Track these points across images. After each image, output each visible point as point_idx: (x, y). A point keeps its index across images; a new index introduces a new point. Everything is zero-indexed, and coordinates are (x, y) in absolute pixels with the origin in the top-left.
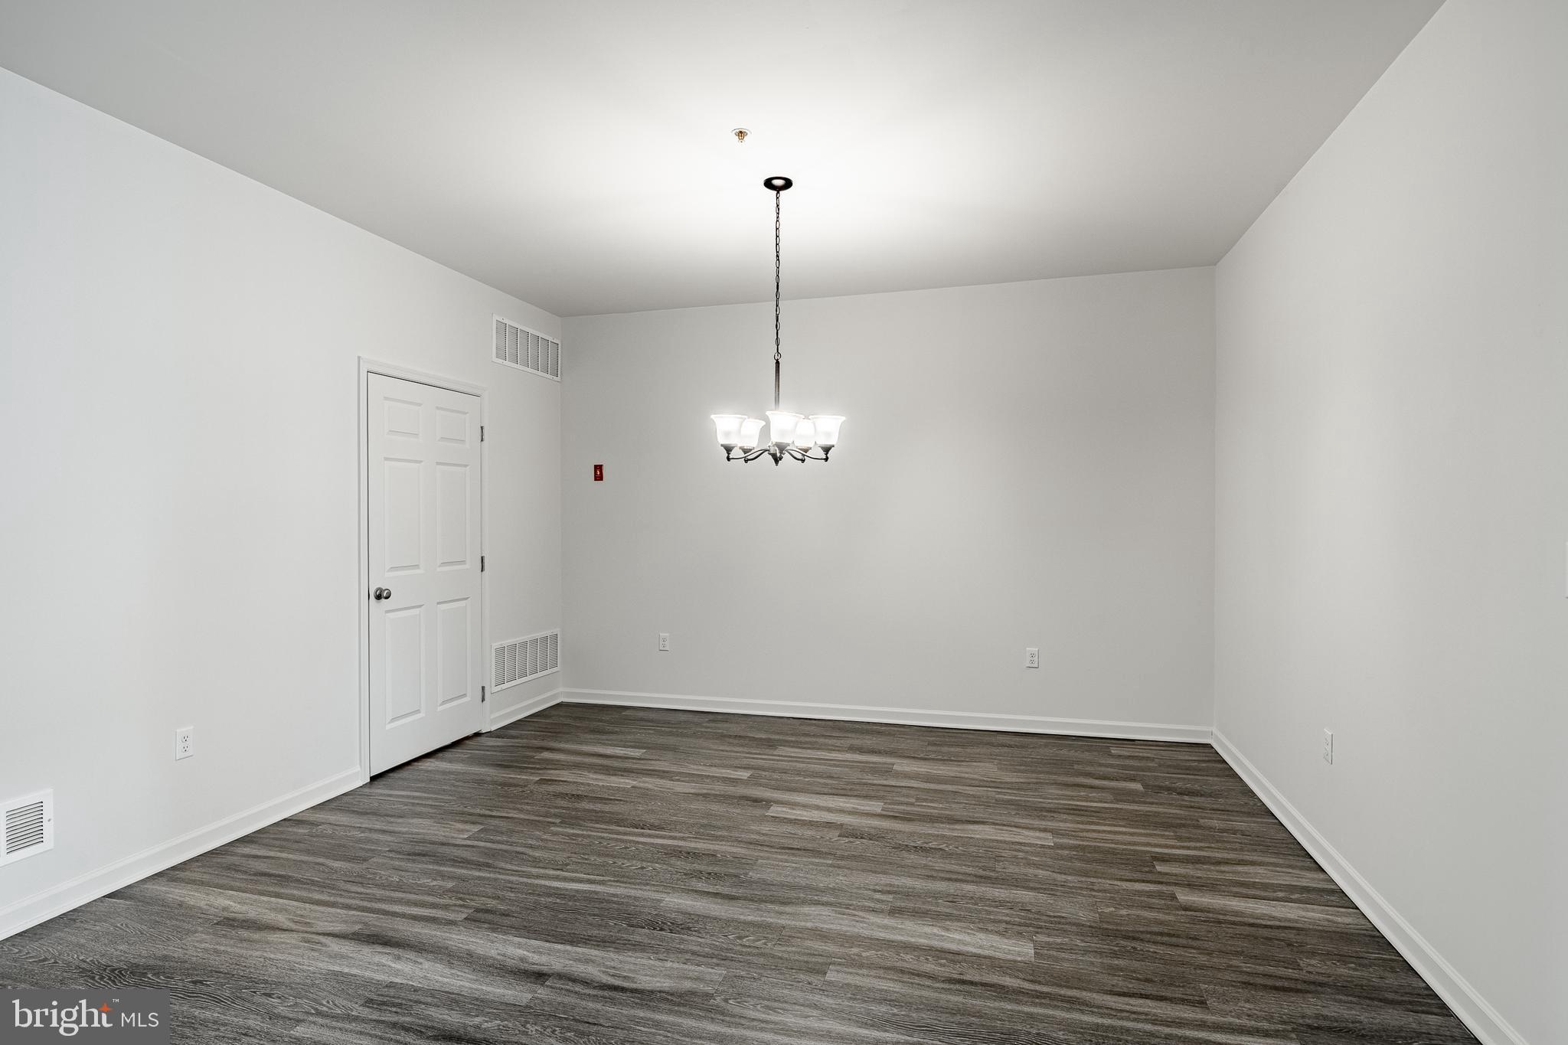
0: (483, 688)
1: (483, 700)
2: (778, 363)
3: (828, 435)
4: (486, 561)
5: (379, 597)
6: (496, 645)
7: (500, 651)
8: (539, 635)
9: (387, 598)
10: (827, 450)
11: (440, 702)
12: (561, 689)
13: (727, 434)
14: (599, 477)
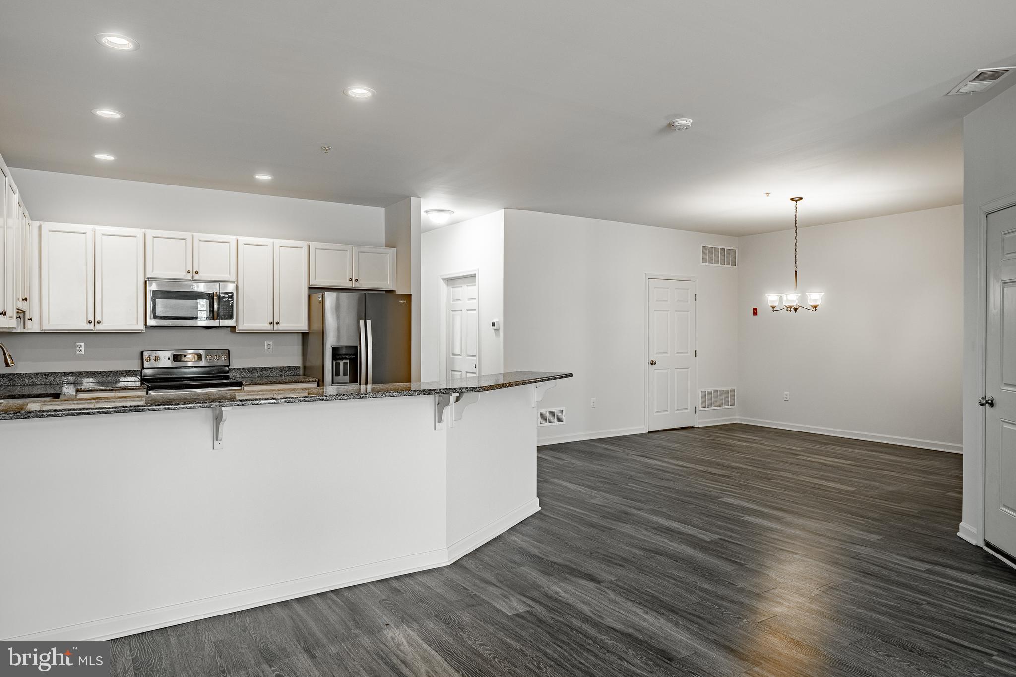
0: (695, 407)
1: (695, 413)
2: (796, 271)
3: (816, 300)
4: (697, 352)
5: (652, 364)
6: (703, 390)
7: (704, 393)
8: (724, 389)
9: (655, 364)
10: (815, 307)
11: (676, 409)
12: (737, 417)
13: (773, 301)
14: (755, 314)
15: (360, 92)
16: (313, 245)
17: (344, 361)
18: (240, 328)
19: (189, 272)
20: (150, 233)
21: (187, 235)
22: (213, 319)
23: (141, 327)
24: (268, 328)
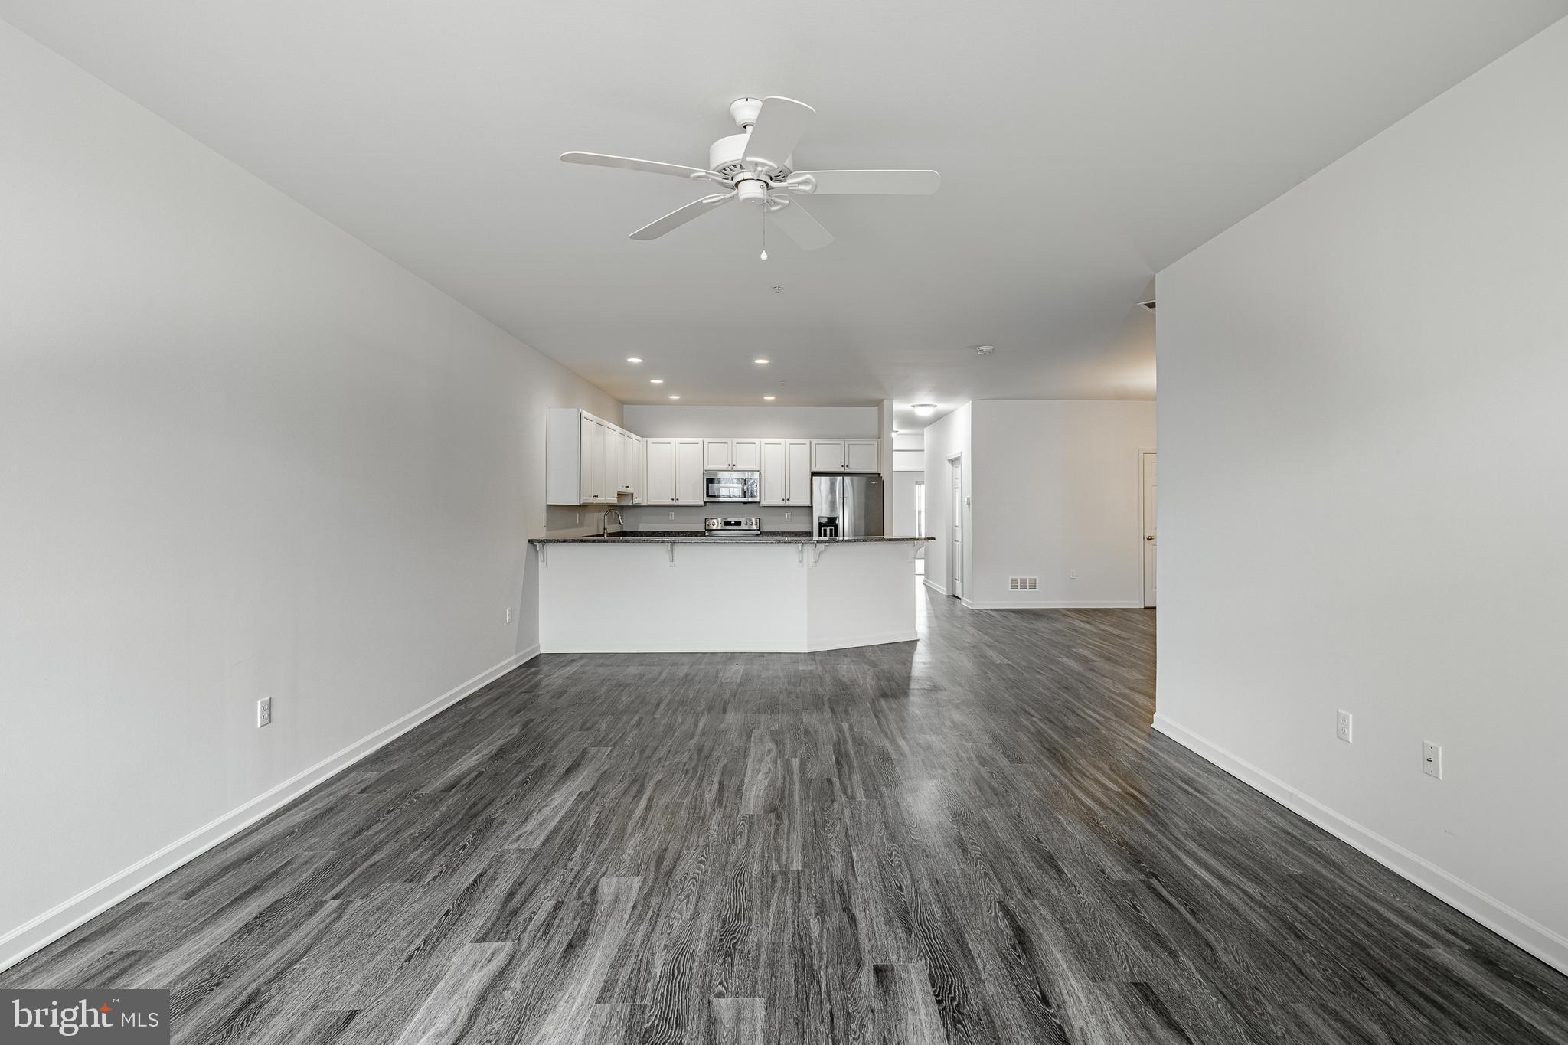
15: (761, 361)
16: (814, 441)
17: (829, 528)
18: (763, 503)
19: (729, 465)
20: (707, 440)
21: (728, 440)
22: (745, 497)
23: (702, 503)
24: (782, 503)
